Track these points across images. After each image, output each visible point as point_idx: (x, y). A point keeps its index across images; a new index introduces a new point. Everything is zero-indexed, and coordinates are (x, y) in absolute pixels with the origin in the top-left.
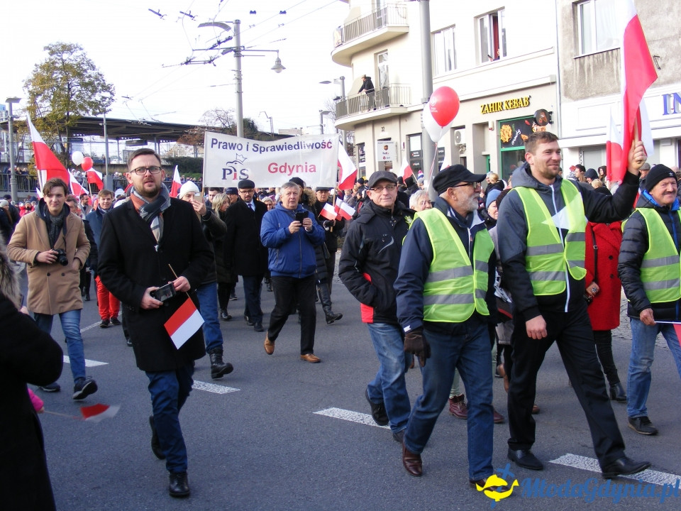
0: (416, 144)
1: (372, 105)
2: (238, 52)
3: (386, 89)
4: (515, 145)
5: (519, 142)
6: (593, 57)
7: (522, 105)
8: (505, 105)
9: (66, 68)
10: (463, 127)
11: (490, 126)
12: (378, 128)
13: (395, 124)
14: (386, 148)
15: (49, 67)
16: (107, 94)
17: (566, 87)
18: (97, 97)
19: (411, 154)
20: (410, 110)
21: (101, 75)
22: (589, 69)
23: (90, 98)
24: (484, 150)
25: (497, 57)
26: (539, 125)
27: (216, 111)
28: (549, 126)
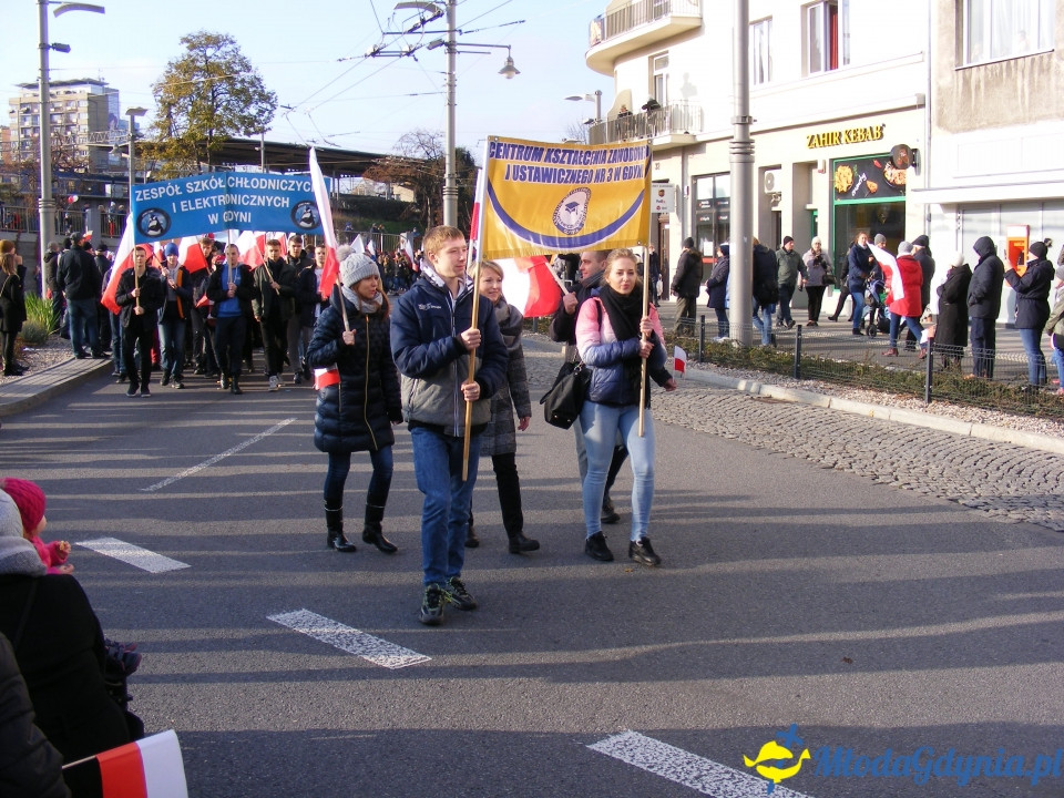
0: (704, 191)
2: (451, 46)
4: (856, 197)
5: (864, 191)
6: (986, 69)
7: (869, 138)
8: (844, 137)
9: (210, 69)
10: (779, 167)
11: (820, 166)
13: (676, 160)
14: (662, 193)
15: (187, 67)
16: (265, 105)
17: (940, 112)
18: (253, 110)
19: (696, 204)
20: (699, 139)
21: (259, 80)
22: (978, 87)
23: (242, 111)
24: (810, 202)
25: (834, 65)
26: (897, 168)
27: (418, 135)
28: (911, 169)
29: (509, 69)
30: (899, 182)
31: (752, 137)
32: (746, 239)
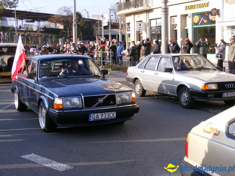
0: (153, 24)
4: (200, 25)
5: (203, 23)
7: (204, 6)
8: (196, 6)
10: (176, 16)
11: (189, 16)
12: (136, 16)
13: (145, 15)
14: (140, 25)
19: (151, 28)
20: (152, 8)
24: (186, 27)
26: (213, 16)
27: (64, 8)
28: (217, 16)
30: (213, 20)
31: (168, 7)
32: (166, 38)
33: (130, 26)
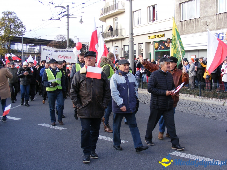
0: (126, 49)
1: (112, 35)
2: (68, 16)
3: (117, 30)
4: (159, 50)
6: (186, 21)
7: (162, 37)
8: (156, 36)
9: (10, 20)
10: (142, 43)
11: (151, 43)
12: (114, 43)
13: (120, 42)
14: (117, 49)
15: (4, 19)
16: (23, 29)
18: (20, 30)
19: (125, 52)
20: (125, 37)
21: (21, 22)
22: (184, 25)
23: (17, 30)
24: (149, 51)
25: (154, 20)
26: (167, 43)
27: (60, 36)
28: (171, 43)
29: (81, 21)
30: (168, 46)
31: (133, 37)
32: (132, 60)
33: (109, 50)
